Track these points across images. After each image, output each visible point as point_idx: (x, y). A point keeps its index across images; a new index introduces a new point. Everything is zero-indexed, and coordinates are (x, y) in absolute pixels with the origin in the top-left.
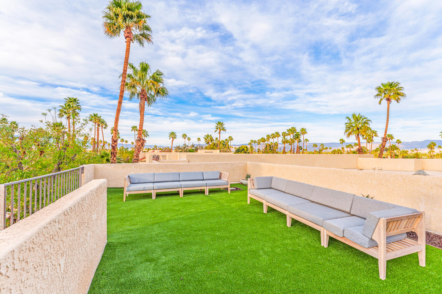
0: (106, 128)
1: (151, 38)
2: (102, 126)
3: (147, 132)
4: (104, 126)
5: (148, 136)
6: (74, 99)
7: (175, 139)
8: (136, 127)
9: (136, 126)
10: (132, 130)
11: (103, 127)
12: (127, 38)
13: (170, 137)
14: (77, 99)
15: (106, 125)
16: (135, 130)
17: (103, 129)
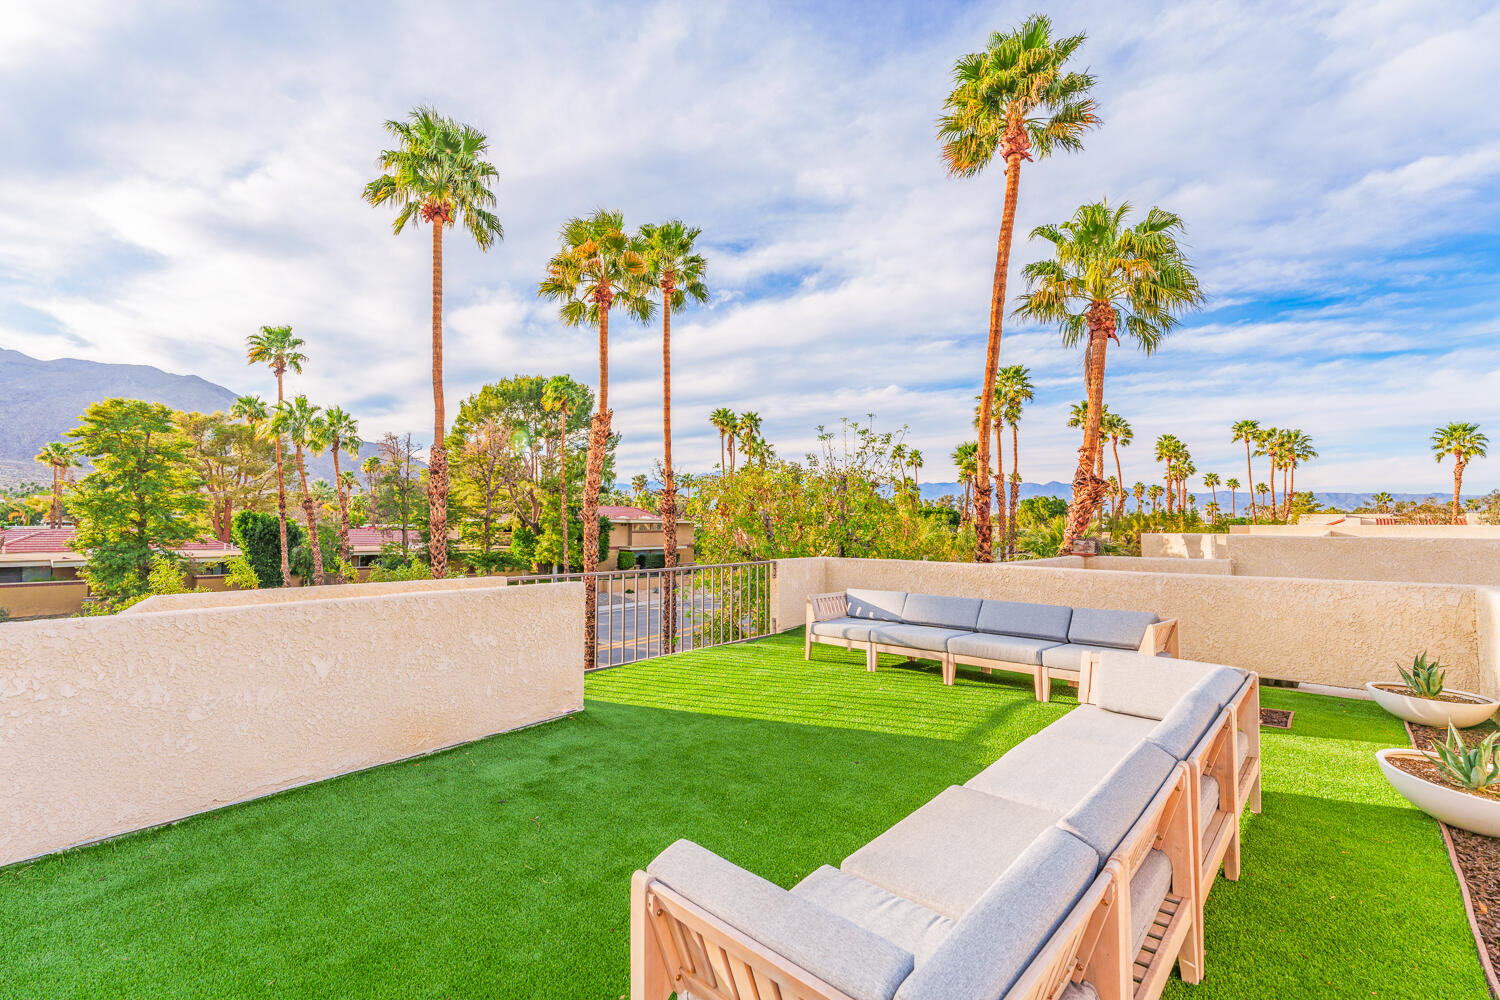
0: (1128, 442)
1: (1091, 112)
2: (1115, 438)
3: (1305, 439)
4: (1121, 437)
5: (1314, 454)
6: (1014, 369)
7: (1475, 459)
8: (1254, 426)
9: (1250, 419)
10: (1236, 439)
11: (1119, 441)
12: (1009, 158)
13: (1440, 450)
14: (1024, 368)
15: (1128, 433)
16: (1250, 437)
17: (1119, 446)
